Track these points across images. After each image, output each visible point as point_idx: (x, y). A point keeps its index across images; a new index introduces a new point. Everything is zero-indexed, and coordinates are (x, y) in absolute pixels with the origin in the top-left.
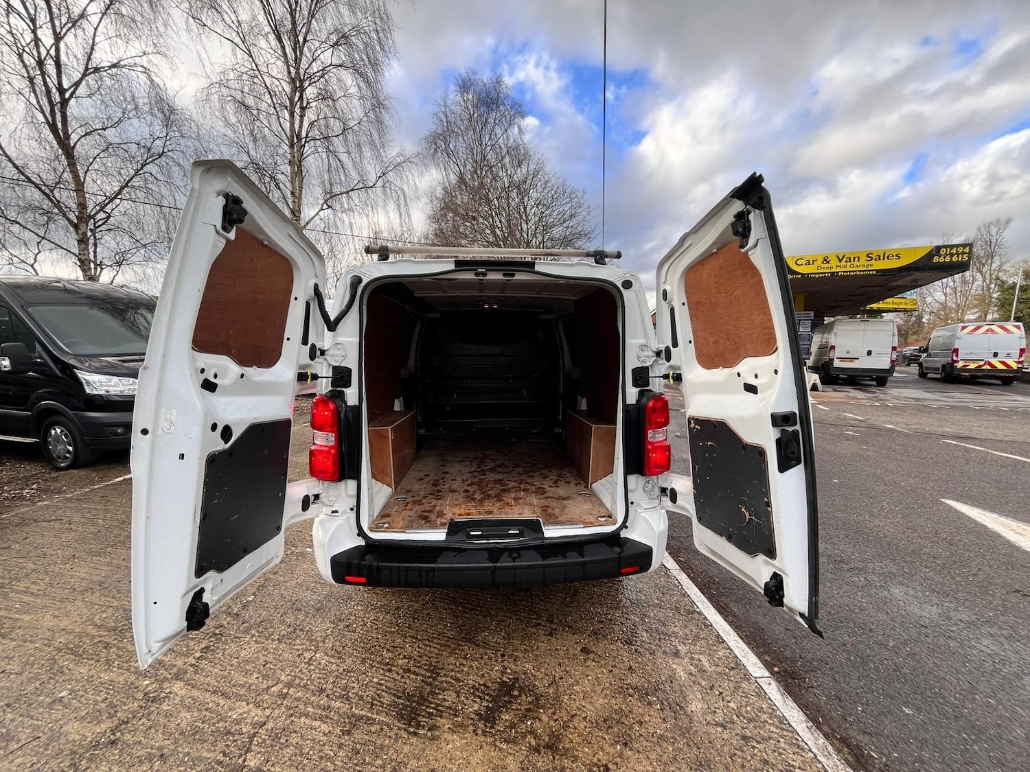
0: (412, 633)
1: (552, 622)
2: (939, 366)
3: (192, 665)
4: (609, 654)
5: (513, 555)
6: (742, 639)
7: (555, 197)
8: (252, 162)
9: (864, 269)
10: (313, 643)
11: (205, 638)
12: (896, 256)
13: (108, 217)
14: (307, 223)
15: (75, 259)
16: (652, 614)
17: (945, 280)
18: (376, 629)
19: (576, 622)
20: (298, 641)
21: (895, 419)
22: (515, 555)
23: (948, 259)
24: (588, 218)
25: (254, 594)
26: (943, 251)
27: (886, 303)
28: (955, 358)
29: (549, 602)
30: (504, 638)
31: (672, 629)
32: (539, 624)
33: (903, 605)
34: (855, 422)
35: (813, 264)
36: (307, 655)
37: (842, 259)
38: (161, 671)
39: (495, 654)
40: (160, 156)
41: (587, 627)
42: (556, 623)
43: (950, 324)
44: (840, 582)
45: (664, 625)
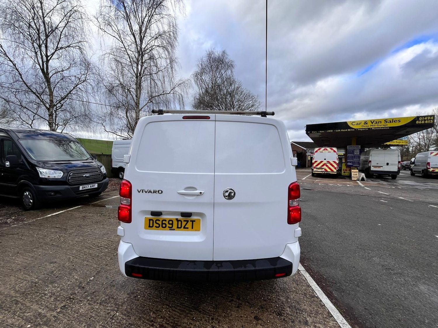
0: (167, 302)
1: (239, 299)
2: (421, 170)
3: (55, 317)
4: (269, 321)
5: (218, 265)
6: (341, 314)
7: (246, 98)
8: (121, 84)
9: (384, 126)
10: (117, 306)
11: (65, 300)
12: (399, 121)
13: (62, 106)
14: (142, 108)
15: (47, 123)
16: (292, 297)
17: (419, 133)
18: (149, 299)
19: (252, 300)
20: (109, 304)
21: (403, 195)
22: (219, 265)
23: (423, 122)
24: (259, 106)
25: (94, 276)
26: (421, 119)
27: (393, 142)
28: (428, 167)
29: (238, 287)
30: (214, 308)
31: (303, 307)
32: (232, 300)
34: (384, 196)
35: (360, 124)
36: (112, 313)
37: (373, 122)
38: (38, 319)
39: (209, 318)
40: (84, 82)
41: (258, 303)
42: (241, 300)
43: (422, 152)
44: (391, 281)
45: (299, 304)
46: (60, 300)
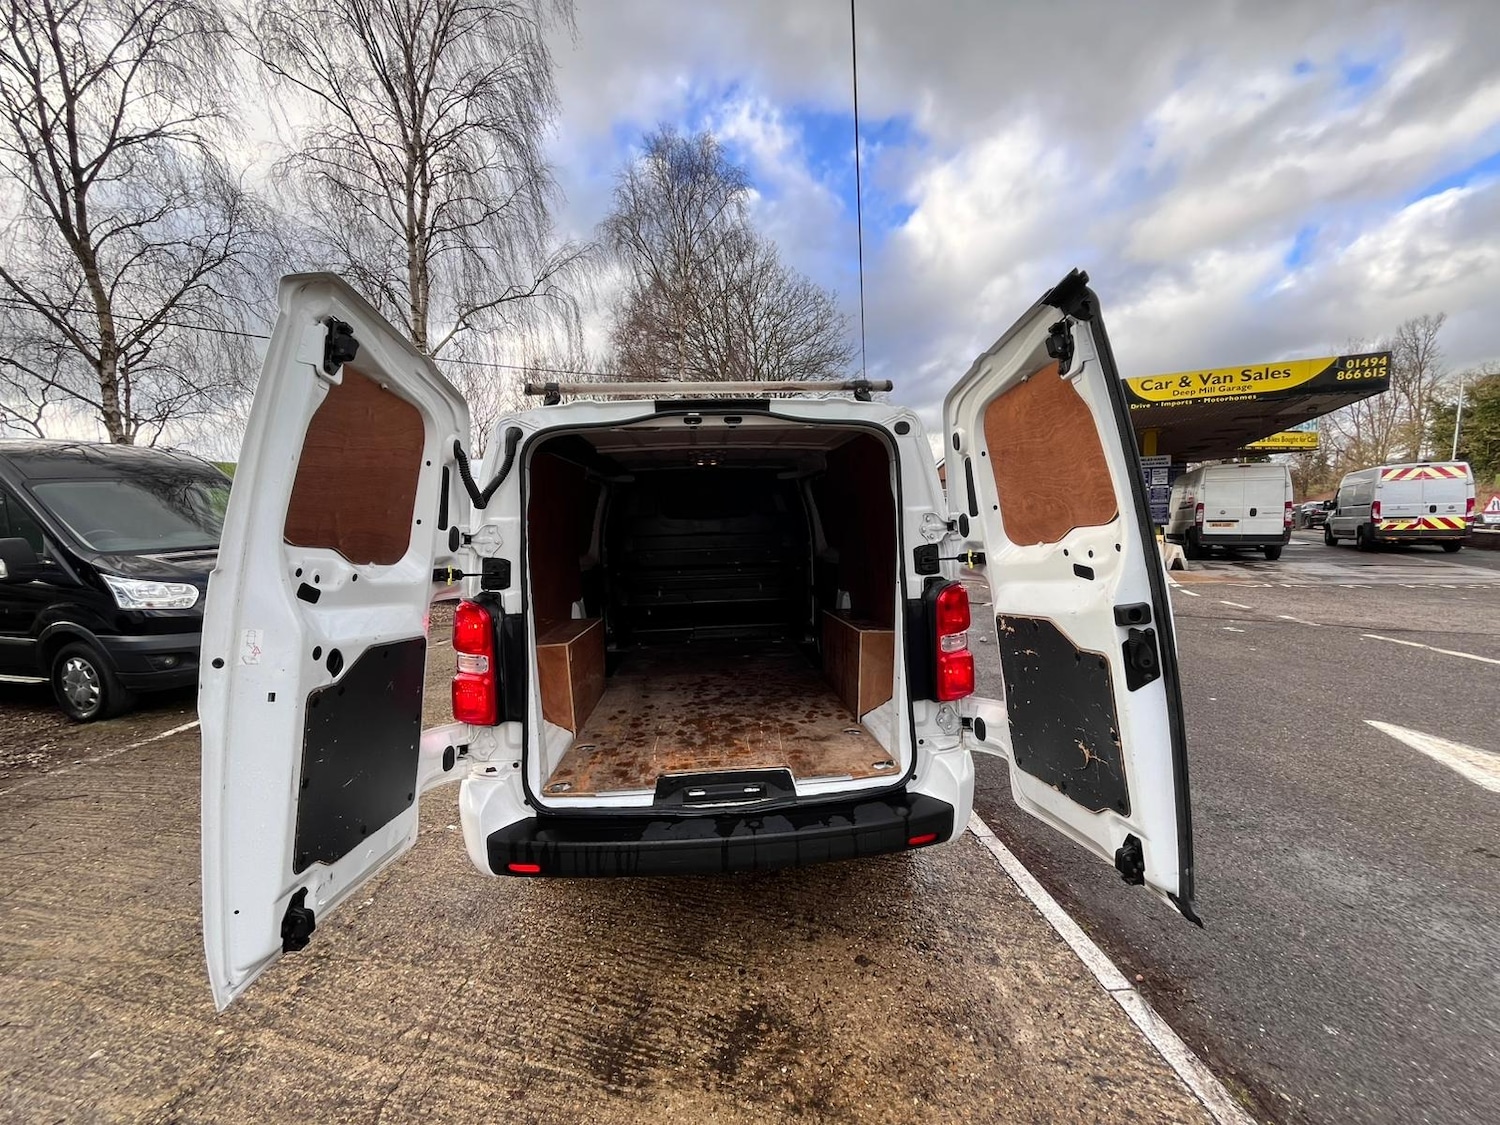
0: (608, 944)
1: (811, 920)
2: (1354, 527)
3: (285, 1005)
4: (897, 964)
5: (752, 824)
6: (1088, 935)
7: (794, 302)
8: (354, 266)
9: (1240, 392)
10: (464, 965)
11: (304, 962)
12: (1284, 372)
13: (147, 351)
14: (438, 350)
15: (98, 413)
16: (956, 904)
17: (1355, 405)
18: (556, 940)
19: (846, 919)
20: (441, 962)
21: (1294, 607)
22: (755, 824)
23: (1357, 375)
24: (841, 331)
25: (374, 896)
26: (1349, 365)
27: (1273, 440)
28: (1376, 516)
29: (805, 891)
30: (743, 947)
31: (986, 924)
32: (793, 924)
33: (1318, 877)
34: (1237, 613)
35: (1166, 387)
36: (456, 983)
37: (1208, 379)
38: (241, 1015)
39: (731, 971)
40: (221, 261)
41: (863, 925)
42: (818, 922)
43: (1366, 467)
44: (1226, 847)
45: (974, 918)
46: (289, 964)
